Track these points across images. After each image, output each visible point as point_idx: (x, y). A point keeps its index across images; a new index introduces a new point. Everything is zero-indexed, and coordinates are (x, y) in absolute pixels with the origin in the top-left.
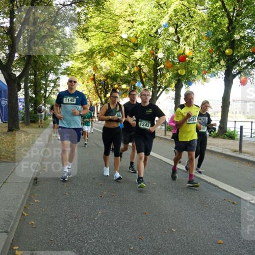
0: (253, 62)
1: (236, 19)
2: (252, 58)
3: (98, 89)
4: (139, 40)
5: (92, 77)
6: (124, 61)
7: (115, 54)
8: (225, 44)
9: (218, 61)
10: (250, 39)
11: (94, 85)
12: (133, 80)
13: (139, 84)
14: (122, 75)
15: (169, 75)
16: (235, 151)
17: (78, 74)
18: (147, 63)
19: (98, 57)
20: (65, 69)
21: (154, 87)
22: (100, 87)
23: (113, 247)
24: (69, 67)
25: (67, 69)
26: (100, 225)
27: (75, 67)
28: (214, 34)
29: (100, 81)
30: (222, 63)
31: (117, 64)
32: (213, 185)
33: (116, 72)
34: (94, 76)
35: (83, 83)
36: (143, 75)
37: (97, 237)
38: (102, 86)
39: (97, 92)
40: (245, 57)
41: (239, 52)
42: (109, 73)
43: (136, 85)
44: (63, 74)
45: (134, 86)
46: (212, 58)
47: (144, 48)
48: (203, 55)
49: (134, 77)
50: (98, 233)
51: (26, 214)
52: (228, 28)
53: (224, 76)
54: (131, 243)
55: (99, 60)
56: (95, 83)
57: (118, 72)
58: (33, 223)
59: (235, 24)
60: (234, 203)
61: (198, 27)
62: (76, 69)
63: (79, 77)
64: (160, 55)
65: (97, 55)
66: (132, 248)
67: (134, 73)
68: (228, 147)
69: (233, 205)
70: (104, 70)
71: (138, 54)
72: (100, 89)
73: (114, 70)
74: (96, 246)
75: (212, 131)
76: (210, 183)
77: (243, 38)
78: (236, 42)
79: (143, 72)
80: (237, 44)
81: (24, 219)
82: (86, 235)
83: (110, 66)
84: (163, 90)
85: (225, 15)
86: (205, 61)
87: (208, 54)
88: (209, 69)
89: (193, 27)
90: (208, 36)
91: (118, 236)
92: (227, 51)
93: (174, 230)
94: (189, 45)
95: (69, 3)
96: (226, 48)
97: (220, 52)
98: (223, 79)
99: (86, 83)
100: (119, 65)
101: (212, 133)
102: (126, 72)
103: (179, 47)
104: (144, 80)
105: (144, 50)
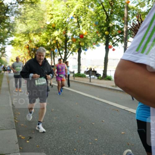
0: (119, 38)
1: (110, 16)
2: (119, 36)
3: (31, 53)
4: (57, 25)
5: (27, 46)
6: (47, 37)
7: (42, 33)
8: (105, 29)
9: (102, 38)
10: (118, 27)
11: (28, 51)
12: (52, 48)
13: (56, 51)
14: (46, 45)
15: (74, 45)
16: (113, 86)
17: (18, 44)
18: (61, 39)
19: (32, 35)
20: (10, 42)
21: (66, 52)
22: (32, 52)
23: (67, 132)
24: (13, 40)
25: (12, 42)
26: (58, 124)
27: (17, 40)
28: (99, 23)
29: (32, 48)
30: (104, 39)
31: (43, 39)
32: (106, 103)
33: (42, 44)
34: (28, 45)
35: (22, 50)
36: (58, 45)
37: (58, 129)
38: (33, 51)
39: (30, 55)
40: (115, 36)
41: (112, 33)
42: (39, 44)
43: (55, 51)
44: (9, 44)
45: (53, 51)
46: (98, 36)
47: (60, 30)
48: (93, 34)
49: (53, 46)
50: (58, 127)
51: (17, 121)
52: (106, 20)
53: (105, 46)
54: (76, 130)
55: (33, 36)
56: (29, 50)
57: (43, 44)
58: (23, 125)
59: (110, 18)
60: (118, 111)
61: (90, 19)
62: (17, 42)
63: (19, 46)
64: (69, 34)
65: (31, 34)
66: (77, 132)
67: (53, 44)
68: (109, 84)
69: (117, 112)
70: (35, 42)
71: (56, 33)
72: (32, 53)
73: (41, 42)
74: (59, 133)
75: (99, 76)
76: (104, 102)
77: (114, 25)
78: (111, 28)
79: (59, 44)
80: (111, 29)
81: (17, 124)
82: (52, 128)
83: (39, 40)
84: (71, 54)
85: (105, 13)
86: (94, 38)
87: (96, 34)
88: (96, 42)
89: (87, 19)
90: (96, 24)
91: (68, 128)
92: (106, 33)
93: (93, 124)
94: (85, 29)
95: (14, 3)
96: (105, 31)
97: (103, 33)
98: (105, 48)
99: (23, 50)
100: (44, 40)
101: (99, 77)
102: (49, 44)
103: (80, 30)
104: (59, 48)
105: (60, 31)
